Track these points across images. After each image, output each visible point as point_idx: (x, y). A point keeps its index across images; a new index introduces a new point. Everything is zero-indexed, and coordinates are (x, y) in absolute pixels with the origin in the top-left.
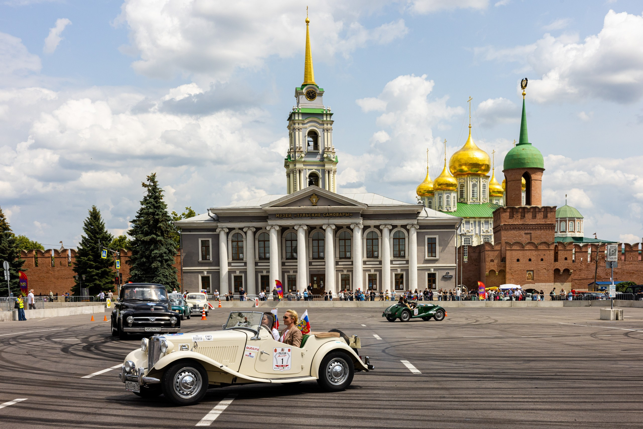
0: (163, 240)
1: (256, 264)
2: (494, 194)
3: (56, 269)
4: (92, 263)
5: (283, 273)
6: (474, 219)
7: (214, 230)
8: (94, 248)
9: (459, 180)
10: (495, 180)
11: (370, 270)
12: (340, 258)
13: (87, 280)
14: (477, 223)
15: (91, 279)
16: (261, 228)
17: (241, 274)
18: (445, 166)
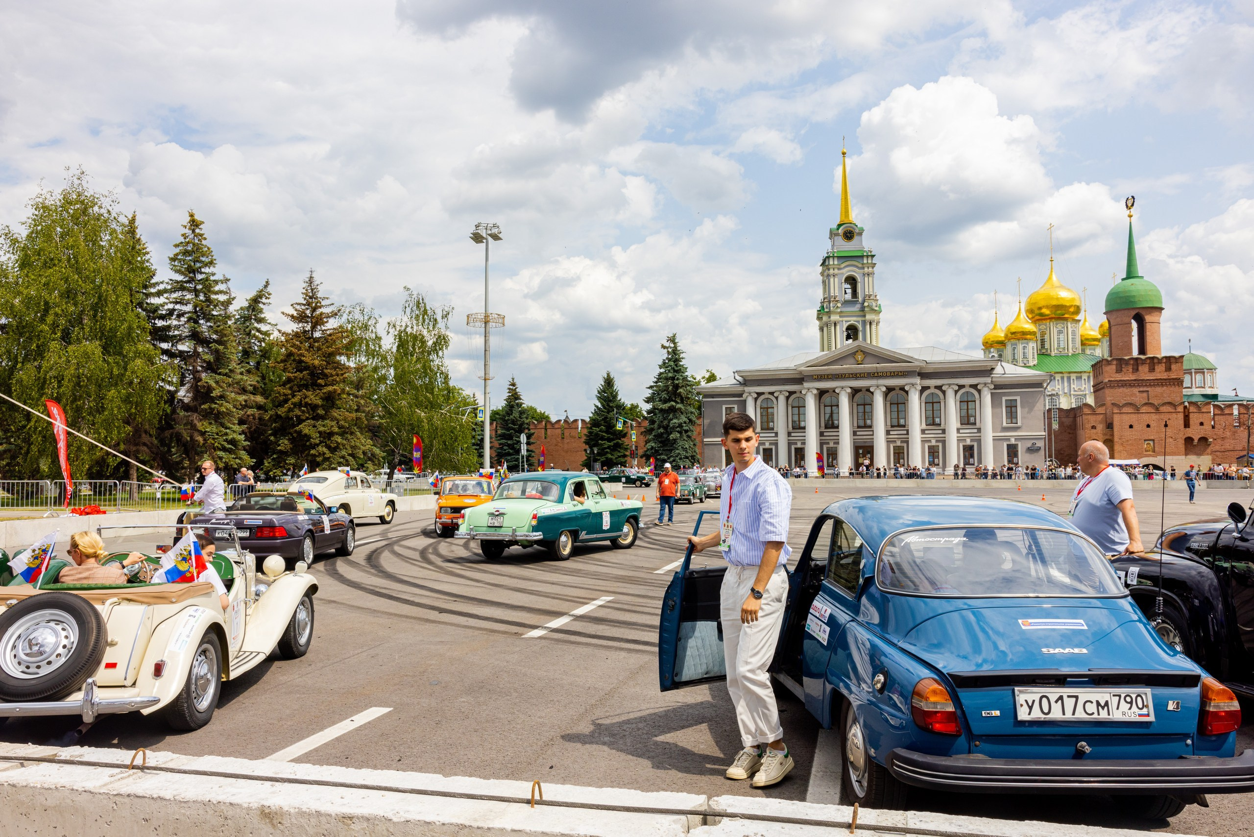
0: (683, 408)
1: (789, 434)
2: (1087, 342)
3: (566, 441)
4: (604, 434)
5: (821, 445)
6: (1061, 375)
7: (741, 395)
8: (606, 418)
9: (1039, 326)
10: (1087, 324)
11: (930, 441)
12: (892, 426)
13: (599, 454)
14: (1065, 379)
15: (602, 453)
16: (795, 392)
17: (771, 447)
18: (1020, 310)
